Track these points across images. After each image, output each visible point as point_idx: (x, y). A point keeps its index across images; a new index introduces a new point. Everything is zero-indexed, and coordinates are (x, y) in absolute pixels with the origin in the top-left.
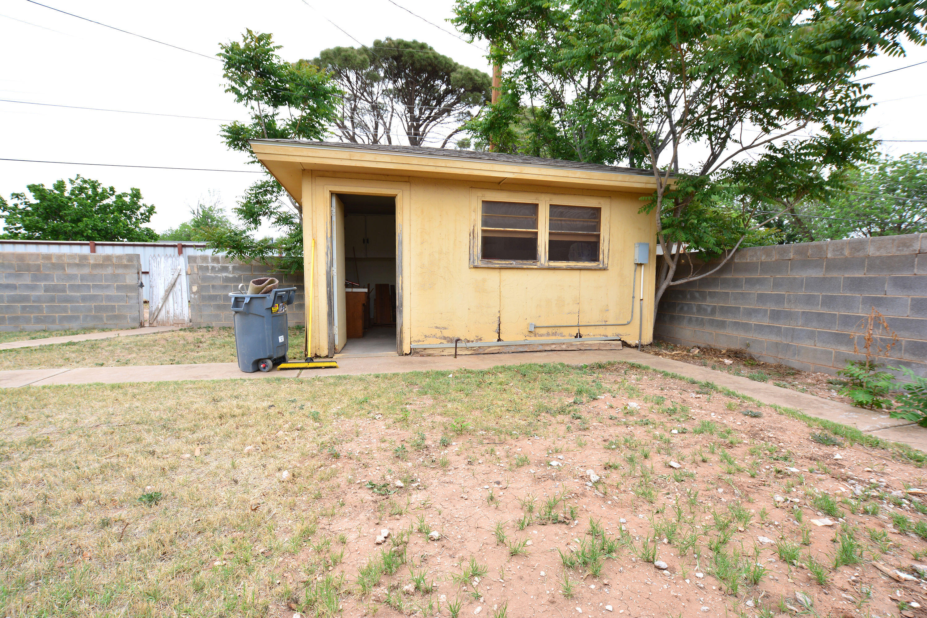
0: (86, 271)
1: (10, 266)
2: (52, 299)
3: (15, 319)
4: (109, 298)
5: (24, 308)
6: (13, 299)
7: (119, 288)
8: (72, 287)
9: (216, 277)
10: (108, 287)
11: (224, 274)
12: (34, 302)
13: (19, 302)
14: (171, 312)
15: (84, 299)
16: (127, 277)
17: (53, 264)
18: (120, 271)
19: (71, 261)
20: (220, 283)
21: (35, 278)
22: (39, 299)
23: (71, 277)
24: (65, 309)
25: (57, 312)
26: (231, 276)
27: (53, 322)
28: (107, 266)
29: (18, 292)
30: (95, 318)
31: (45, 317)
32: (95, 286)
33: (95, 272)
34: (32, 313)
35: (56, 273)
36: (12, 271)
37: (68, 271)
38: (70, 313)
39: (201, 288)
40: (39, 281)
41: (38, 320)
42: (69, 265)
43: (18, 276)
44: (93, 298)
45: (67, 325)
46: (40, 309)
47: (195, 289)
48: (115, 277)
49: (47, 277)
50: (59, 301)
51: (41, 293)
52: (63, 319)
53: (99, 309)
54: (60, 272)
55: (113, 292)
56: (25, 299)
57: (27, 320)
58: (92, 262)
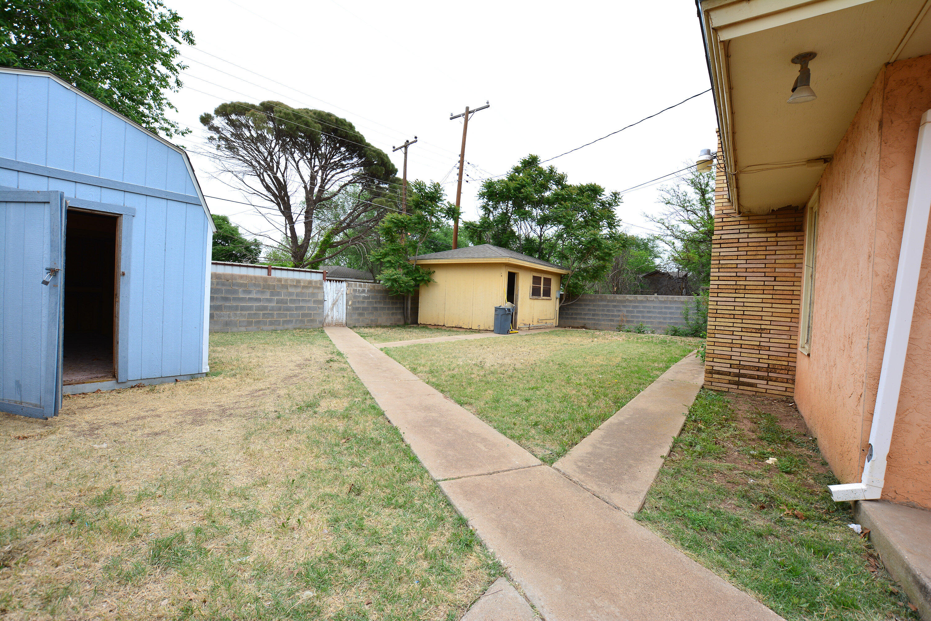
0: (299, 290)
1: (259, 286)
2: (280, 309)
3: (258, 322)
4: (309, 308)
5: (264, 314)
6: (259, 309)
7: (315, 302)
8: (292, 301)
9: (360, 296)
10: (309, 301)
11: (363, 294)
12: (270, 310)
13: (262, 311)
14: (335, 317)
15: (297, 308)
16: (319, 295)
17: (282, 285)
18: (316, 291)
19: (292, 284)
20: (361, 299)
21: (272, 294)
22: (273, 309)
23: (291, 294)
24: (286, 316)
25: (282, 318)
26: (366, 295)
27: (279, 324)
28: (310, 287)
29: (261, 304)
30: (302, 321)
31: (275, 321)
32: (303, 300)
33: (303, 291)
34: (268, 318)
35: (283, 291)
36: (260, 289)
37: (291, 290)
38: (288, 318)
39: (353, 303)
40: (274, 296)
41: (271, 323)
42: (291, 286)
43: (263, 292)
44: (301, 308)
45: (286, 326)
46: (272, 315)
47: (350, 303)
48: (313, 294)
49: (278, 294)
50: (284, 310)
51: (274, 304)
52: (285, 322)
53: (304, 315)
54: (285, 291)
55: (311, 305)
56: (265, 308)
57: (265, 323)
58: (302, 284)
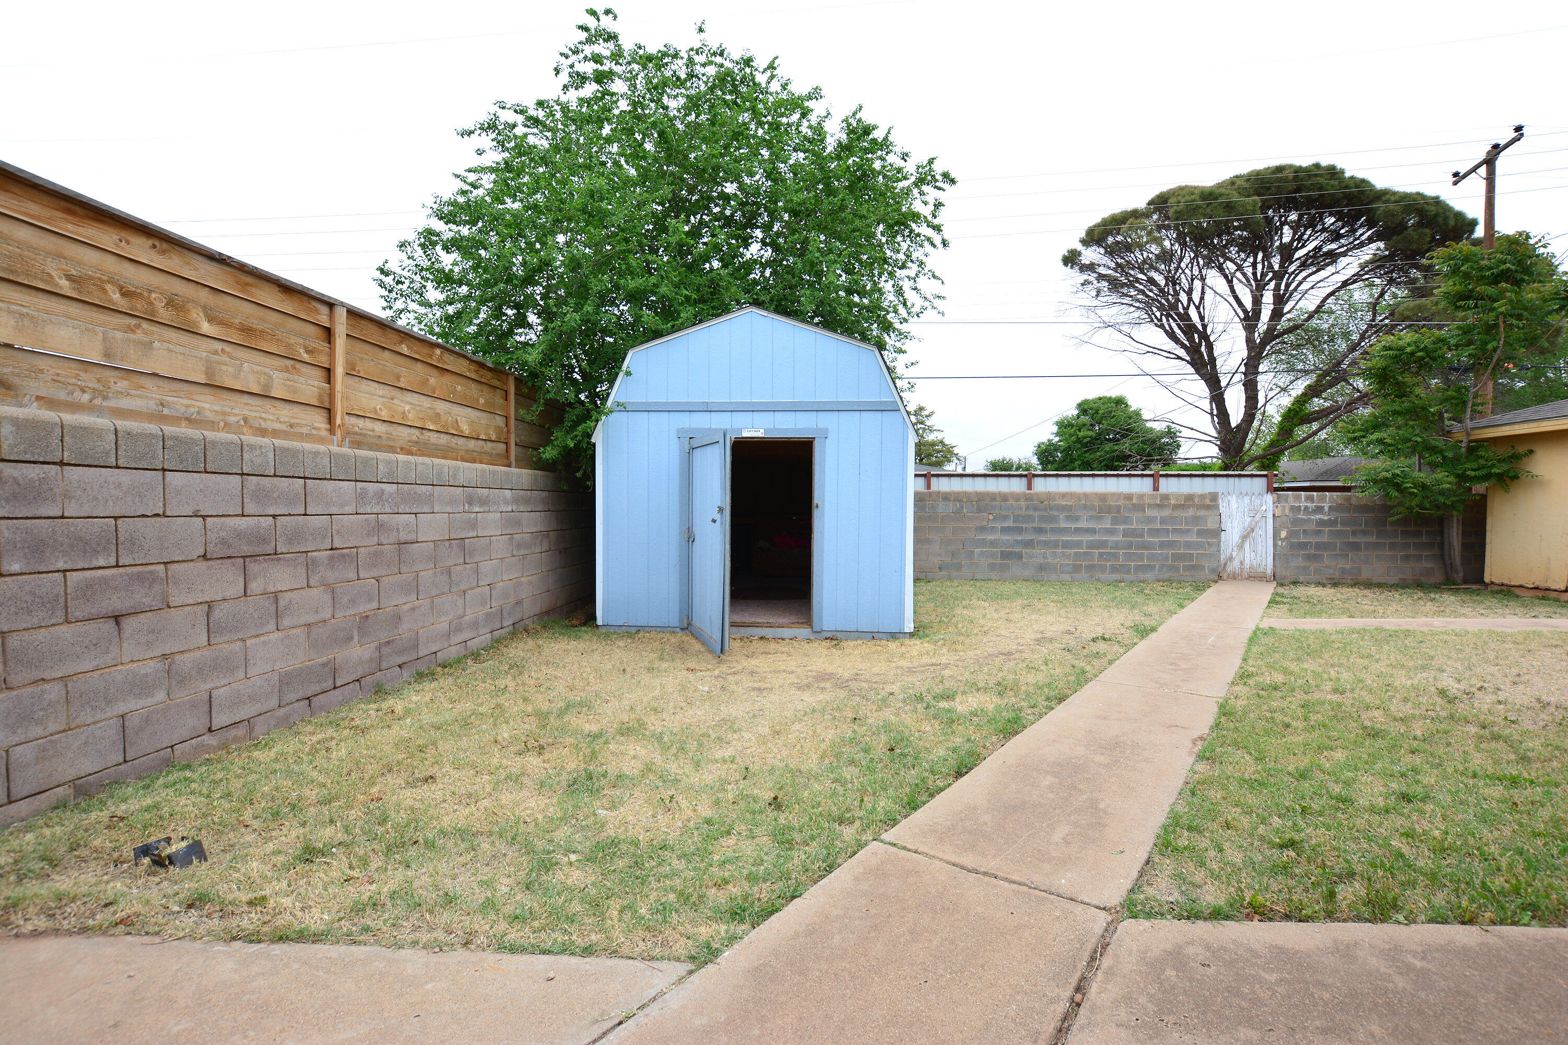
0: (1166, 513)
1: (1092, 508)
2: (1130, 547)
3: (1091, 568)
4: (1188, 545)
5: (1101, 554)
6: (1092, 545)
7: (1200, 533)
8: (1152, 532)
9: (1309, 520)
10: (1188, 531)
11: (1318, 516)
12: (1111, 548)
13: (1098, 548)
14: (1247, 562)
15: (1162, 545)
16: (1209, 520)
17: (1134, 505)
18: (1202, 513)
19: (1152, 502)
20: (1313, 527)
21: (1115, 521)
22: (1116, 546)
23: (1151, 520)
24: (1141, 558)
25: (1133, 561)
26: (1326, 518)
27: (1128, 572)
28: (1189, 507)
29: (1097, 537)
30: (1172, 568)
31: (1121, 566)
32: (1174, 530)
33: (1175, 514)
34: (1108, 561)
35: (1136, 516)
36: (1094, 513)
37: (1149, 513)
38: (1146, 562)
39: (1291, 534)
40: (1117, 524)
41: (1114, 569)
42: (1150, 506)
43: (1099, 519)
44: (1171, 544)
45: (1141, 576)
46: (1115, 556)
47: (1283, 534)
48: (1196, 519)
49: (1126, 520)
50: (1137, 548)
51: (1119, 538)
52: (1138, 568)
53: (1176, 557)
54: (1140, 514)
55: (1193, 538)
56: (1103, 544)
57: (1103, 569)
58: (1173, 502)
